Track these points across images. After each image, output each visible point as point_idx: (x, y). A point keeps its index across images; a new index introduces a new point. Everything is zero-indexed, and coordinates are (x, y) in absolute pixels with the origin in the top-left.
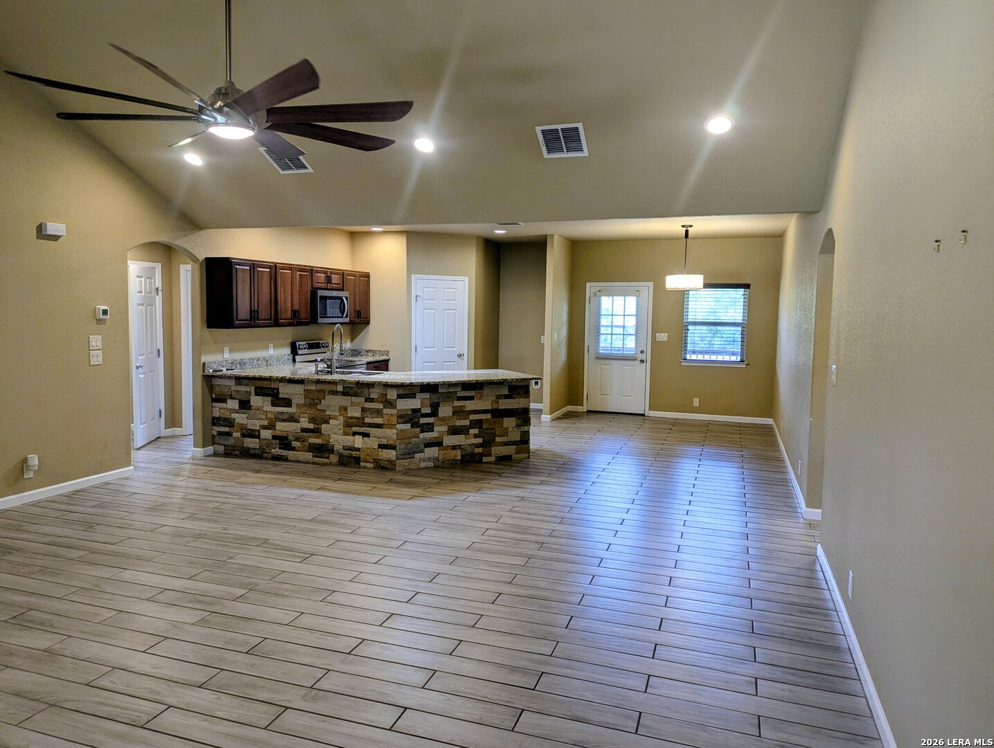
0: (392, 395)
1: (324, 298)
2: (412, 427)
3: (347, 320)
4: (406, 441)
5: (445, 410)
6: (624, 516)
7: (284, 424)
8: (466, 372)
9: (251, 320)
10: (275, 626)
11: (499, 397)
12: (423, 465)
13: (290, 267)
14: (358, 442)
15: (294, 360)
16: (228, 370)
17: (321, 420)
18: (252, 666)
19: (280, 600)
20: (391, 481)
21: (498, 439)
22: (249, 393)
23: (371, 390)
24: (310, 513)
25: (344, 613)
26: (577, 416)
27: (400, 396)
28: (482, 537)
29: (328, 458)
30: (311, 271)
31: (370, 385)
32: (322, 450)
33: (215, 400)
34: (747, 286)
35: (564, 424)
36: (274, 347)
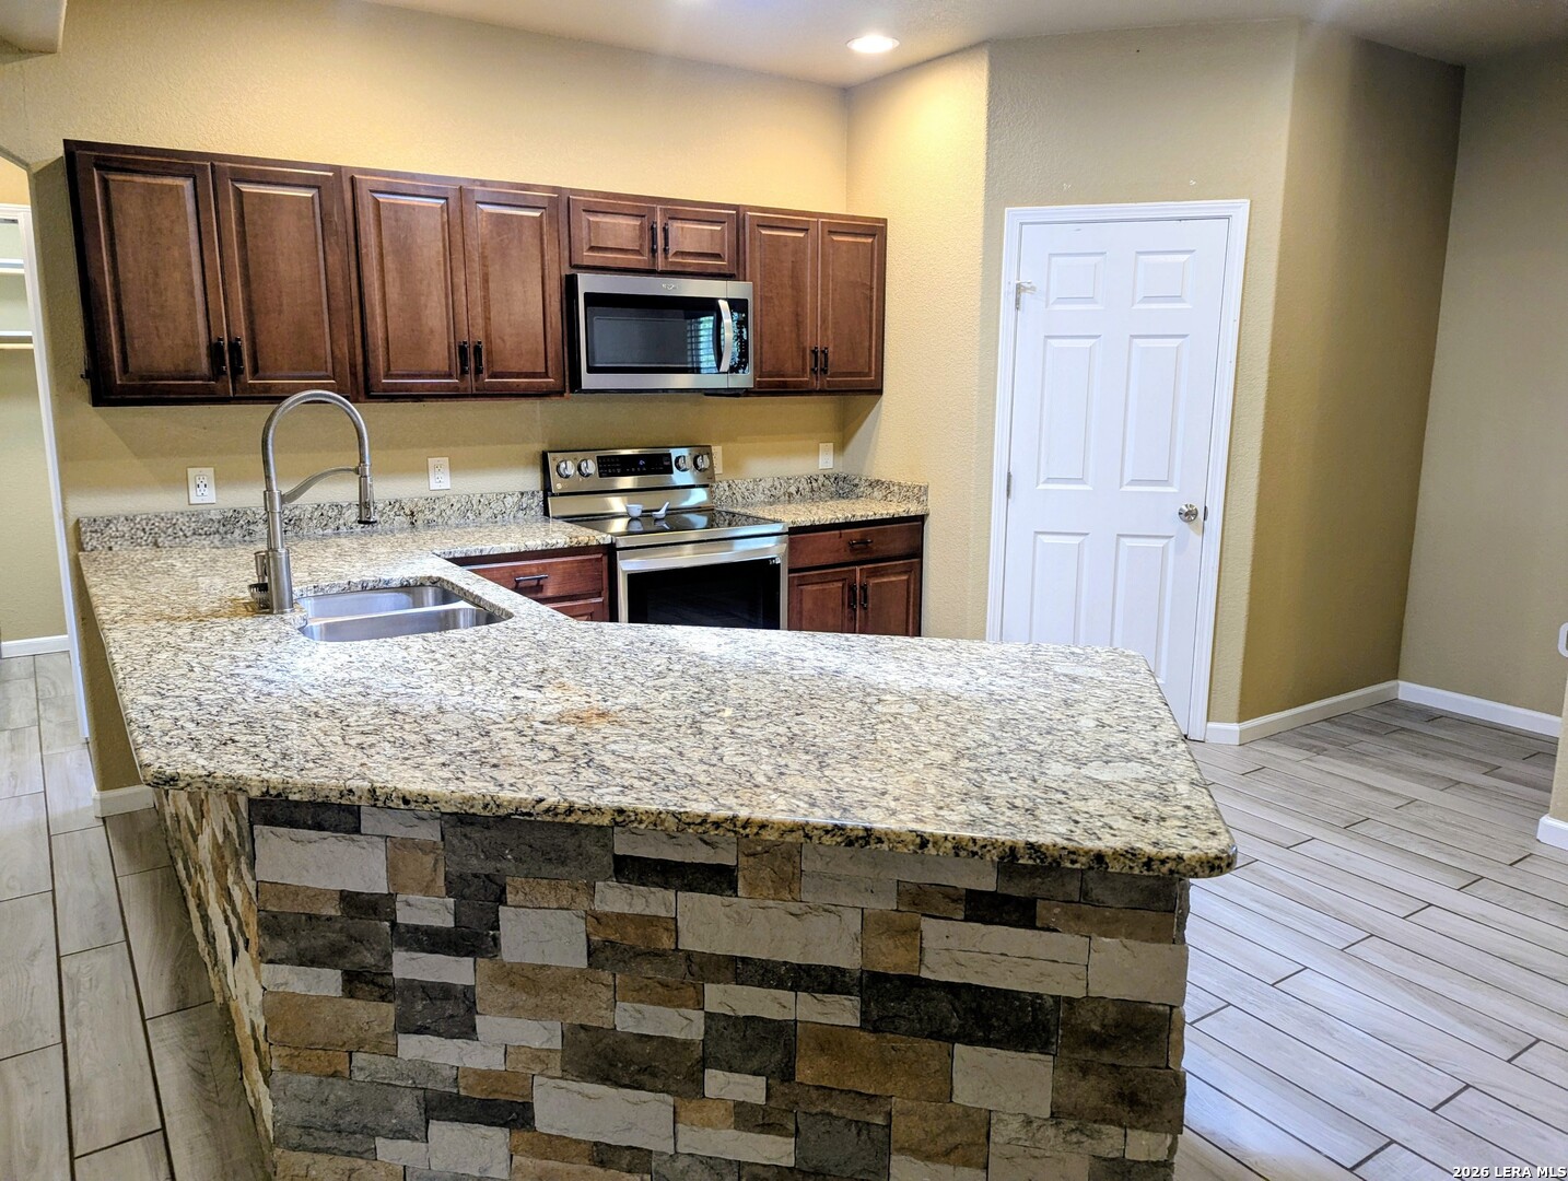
2: (348, 990)
4: (331, 1060)
5: (541, 929)
9: (214, 376)
15: (546, 513)
36: (454, 468)
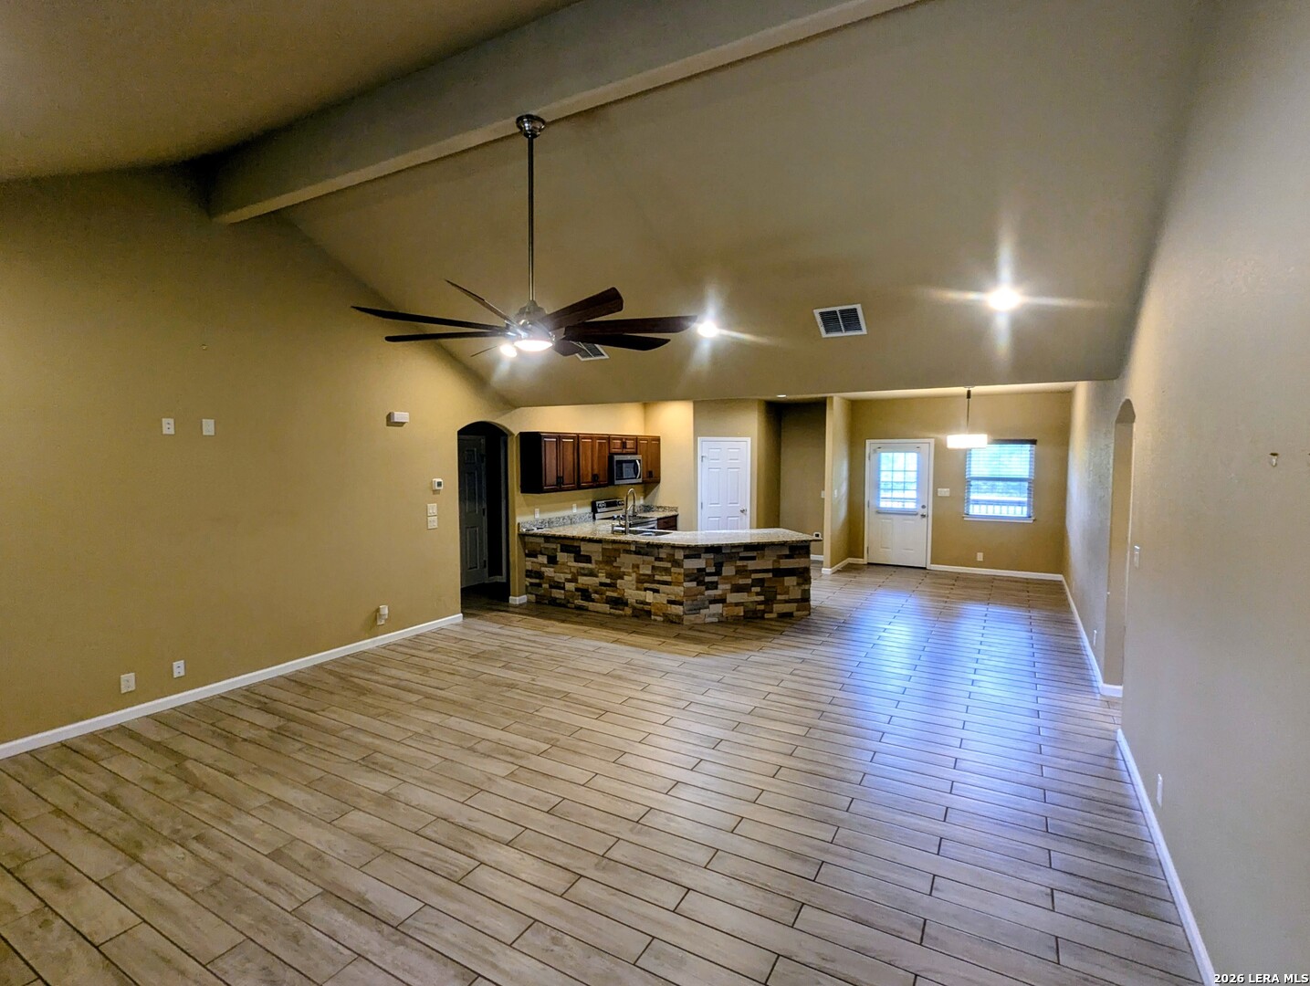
0: (679, 555)
1: (620, 462)
2: (698, 585)
3: (640, 480)
4: (694, 598)
5: (728, 570)
6: (906, 684)
7: (585, 578)
8: (749, 531)
9: (557, 485)
10: (572, 785)
11: (780, 557)
12: (708, 620)
13: (591, 437)
14: (649, 597)
15: (594, 518)
16: (538, 528)
17: (616, 576)
18: (552, 827)
19: (576, 758)
20: (678, 637)
21: (779, 597)
22: (556, 550)
23: (660, 550)
24: (605, 667)
25: (633, 777)
26: (856, 569)
27: (686, 557)
28: (764, 701)
29: (623, 610)
30: (609, 438)
31: (660, 546)
32: (619, 602)
33: (527, 555)
34: (1033, 442)
35: (844, 578)
36: (578, 507)
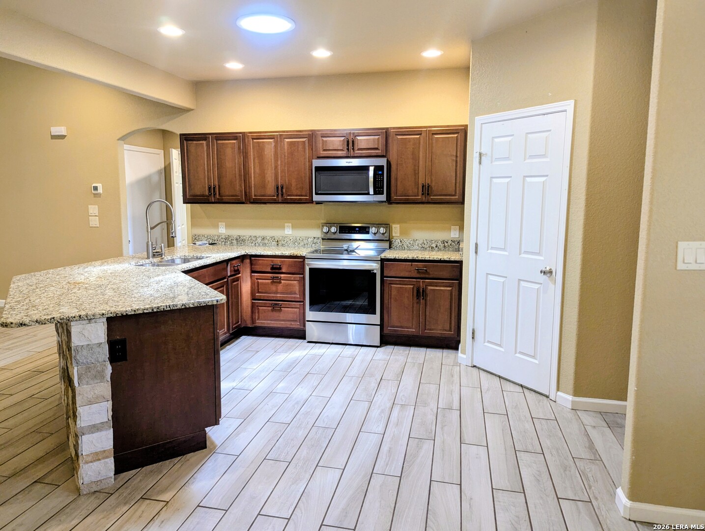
9: (209, 196)
36: (294, 227)
